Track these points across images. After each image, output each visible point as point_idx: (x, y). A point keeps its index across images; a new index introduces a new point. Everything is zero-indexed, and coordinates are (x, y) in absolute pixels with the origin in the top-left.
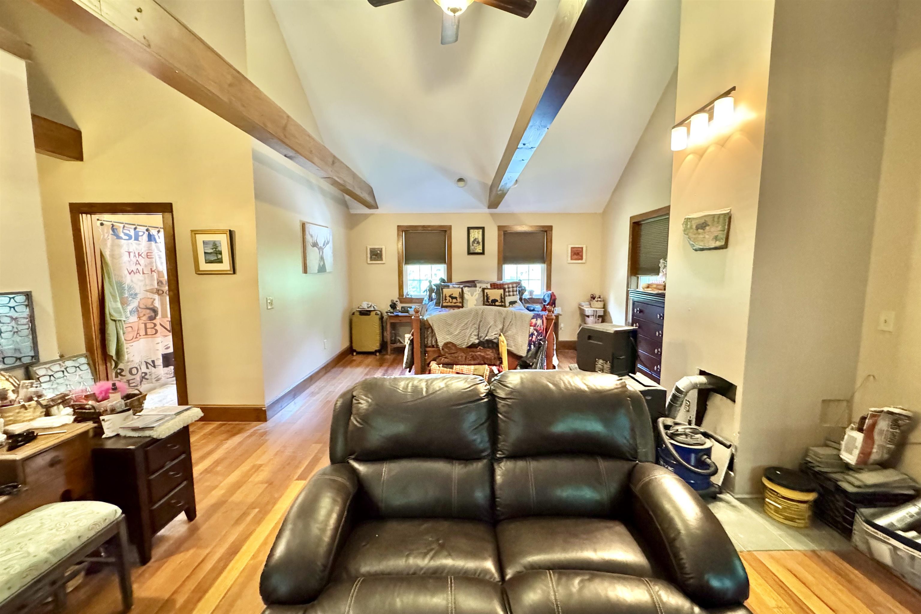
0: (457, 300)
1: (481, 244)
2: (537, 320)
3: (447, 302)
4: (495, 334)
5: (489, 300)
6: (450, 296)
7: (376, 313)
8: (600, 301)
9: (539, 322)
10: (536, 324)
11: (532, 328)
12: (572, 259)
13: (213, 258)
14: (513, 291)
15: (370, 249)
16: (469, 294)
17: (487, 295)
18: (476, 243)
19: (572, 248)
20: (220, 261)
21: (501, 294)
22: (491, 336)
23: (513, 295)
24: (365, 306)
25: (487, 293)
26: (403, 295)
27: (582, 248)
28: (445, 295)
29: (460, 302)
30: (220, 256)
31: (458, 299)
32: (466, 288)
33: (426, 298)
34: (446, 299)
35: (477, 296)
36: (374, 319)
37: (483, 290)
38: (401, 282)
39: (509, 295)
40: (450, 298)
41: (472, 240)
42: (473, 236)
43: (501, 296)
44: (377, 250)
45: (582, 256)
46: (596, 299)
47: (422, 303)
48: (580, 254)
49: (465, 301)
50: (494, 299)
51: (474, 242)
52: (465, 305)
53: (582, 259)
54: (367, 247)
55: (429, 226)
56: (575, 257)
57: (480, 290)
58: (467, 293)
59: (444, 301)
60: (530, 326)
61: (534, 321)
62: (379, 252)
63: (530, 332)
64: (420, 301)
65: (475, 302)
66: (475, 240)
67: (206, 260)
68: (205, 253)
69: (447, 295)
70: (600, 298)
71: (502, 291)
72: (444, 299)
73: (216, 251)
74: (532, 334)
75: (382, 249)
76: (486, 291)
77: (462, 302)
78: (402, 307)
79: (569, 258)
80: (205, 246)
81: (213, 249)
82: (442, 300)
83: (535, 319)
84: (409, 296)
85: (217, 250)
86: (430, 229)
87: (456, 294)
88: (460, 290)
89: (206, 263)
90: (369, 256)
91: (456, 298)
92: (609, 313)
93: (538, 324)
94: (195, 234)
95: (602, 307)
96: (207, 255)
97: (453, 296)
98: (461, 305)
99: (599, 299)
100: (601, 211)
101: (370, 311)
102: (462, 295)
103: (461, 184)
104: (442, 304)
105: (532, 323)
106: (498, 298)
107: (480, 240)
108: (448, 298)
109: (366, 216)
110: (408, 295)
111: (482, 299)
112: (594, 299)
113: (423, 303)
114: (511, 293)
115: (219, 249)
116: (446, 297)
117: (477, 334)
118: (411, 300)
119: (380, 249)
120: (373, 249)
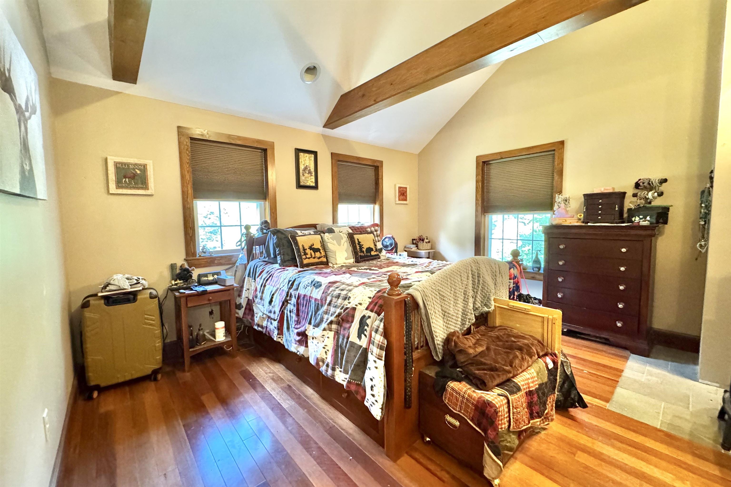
1: (313, 174)
3: (309, 258)
5: (362, 250)
7: (151, 293)
15: (116, 164)
16: (335, 242)
17: (359, 243)
18: (307, 172)
19: (400, 188)
21: (372, 240)
24: (122, 283)
25: (358, 240)
26: (194, 254)
27: (406, 188)
28: (303, 246)
32: (326, 235)
33: (243, 256)
34: (306, 254)
35: (345, 244)
36: (145, 309)
37: (351, 237)
41: (302, 167)
42: (303, 163)
43: (374, 242)
44: (132, 166)
45: (406, 197)
48: (405, 194)
49: (329, 254)
51: (304, 170)
52: (331, 260)
53: (406, 200)
54: (106, 160)
55: (239, 138)
56: (401, 197)
57: (345, 236)
58: (331, 240)
59: (304, 257)
62: (138, 172)
64: (227, 260)
65: (345, 255)
66: (306, 168)
71: (372, 236)
72: (302, 254)
75: (145, 166)
76: (356, 237)
77: (327, 257)
78: (200, 276)
79: (397, 199)
82: (300, 256)
84: (207, 255)
88: (319, 237)
90: (112, 177)
92: (440, 254)
98: (325, 260)
100: (417, 152)
101: (134, 294)
102: (324, 245)
103: (308, 77)
104: (301, 262)
107: (313, 170)
109: (103, 93)
110: (205, 252)
111: (350, 249)
112: (423, 240)
116: (304, 250)
119: (140, 165)
120: (122, 164)
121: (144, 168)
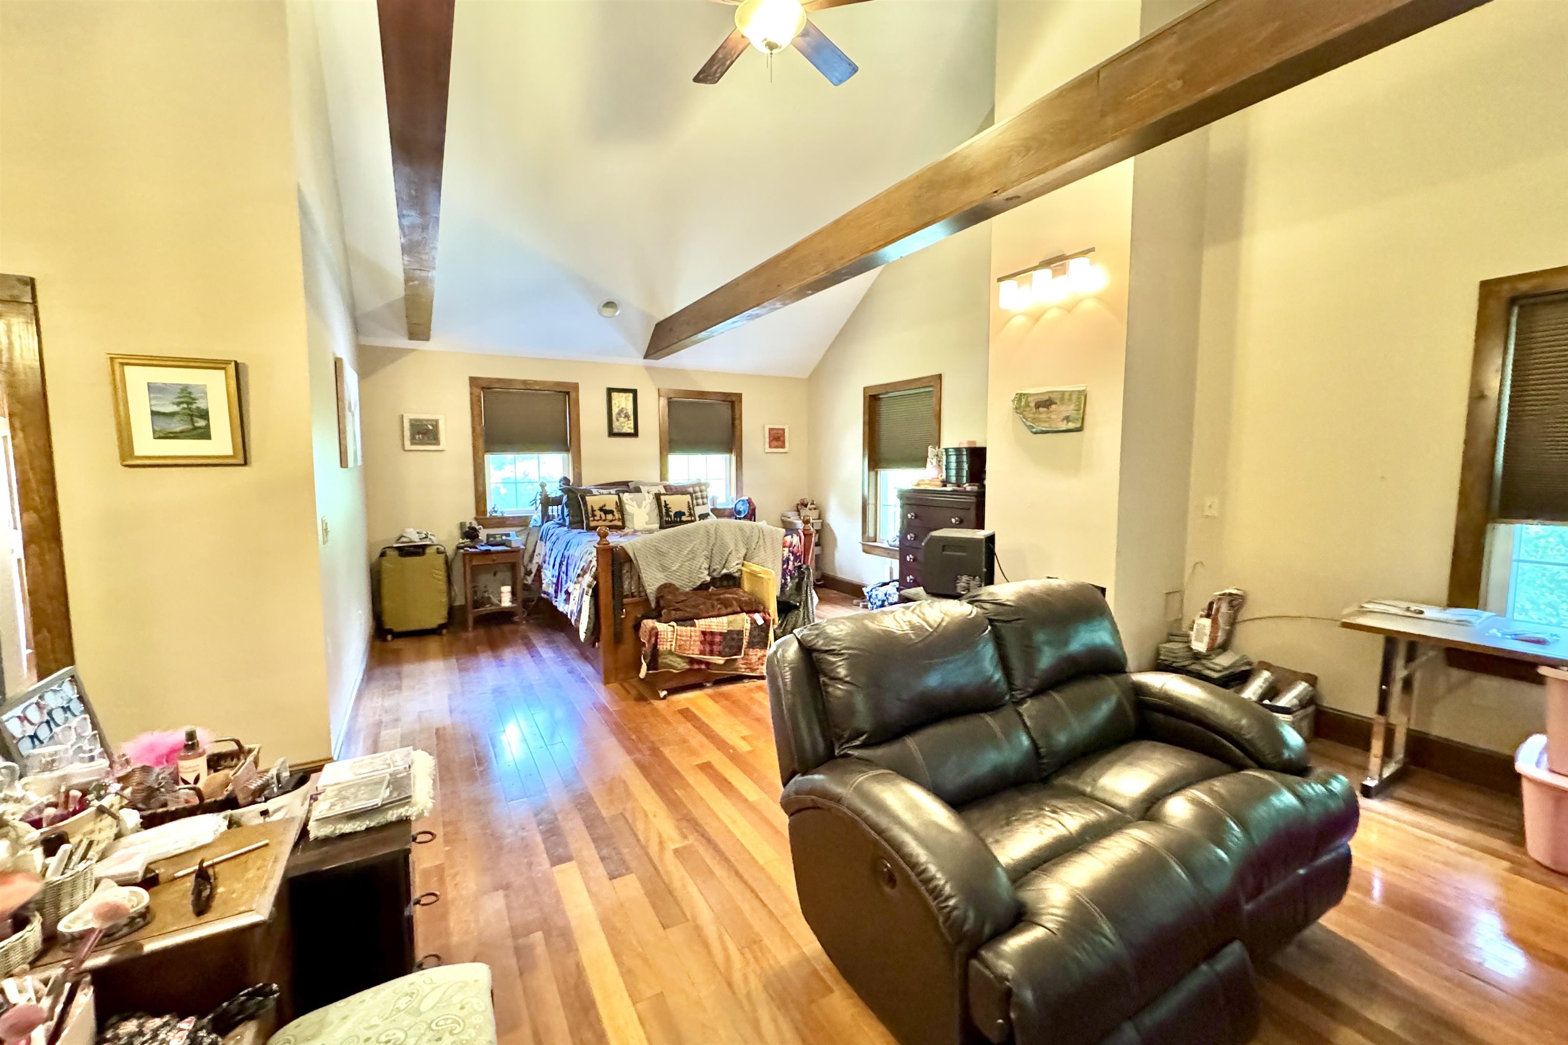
0: (614, 515)
1: (632, 418)
2: (792, 537)
3: (598, 520)
4: (737, 564)
5: (671, 513)
6: (601, 509)
7: (438, 549)
8: (815, 509)
9: (796, 540)
10: (791, 543)
11: (787, 549)
12: (770, 447)
13: (177, 426)
14: (702, 498)
15: (411, 420)
16: (634, 504)
17: (666, 505)
18: (623, 416)
19: (770, 430)
20: (205, 434)
21: (689, 503)
22: (733, 568)
23: (704, 504)
24: (413, 536)
25: (665, 501)
26: (485, 512)
27: (783, 430)
28: (592, 507)
29: (619, 520)
30: (201, 423)
31: (615, 513)
32: (626, 494)
33: (537, 516)
34: (594, 516)
35: (648, 506)
36: (433, 563)
37: (658, 497)
38: (481, 488)
39: (698, 505)
40: (602, 513)
41: (615, 410)
42: (617, 405)
43: (689, 506)
44: (425, 423)
45: (784, 442)
46: (809, 506)
47: (527, 526)
48: (782, 439)
49: (626, 517)
50: (678, 510)
51: (619, 414)
52: (628, 524)
53: (783, 446)
54: (402, 417)
55: (536, 382)
56: (775, 443)
57: (651, 496)
58: (630, 501)
59: (591, 519)
60: (784, 547)
61: (788, 538)
62: (430, 427)
63: (783, 557)
64: (522, 522)
65: (646, 518)
66: (621, 411)
67: (154, 431)
68: (154, 414)
69: (596, 508)
70: (813, 504)
71: (688, 497)
72: (590, 515)
73: (190, 409)
74: (788, 559)
75: (437, 421)
76: (663, 498)
77: (623, 520)
78: (488, 536)
79: (767, 445)
80: (152, 395)
81: (178, 404)
82: (587, 518)
83: (790, 536)
84: (499, 514)
85: (194, 406)
86: (537, 387)
87: (611, 506)
88: (616, 497)
89: (154, 438)
90: (407, 434)
91: (611, 512)
92: (829, 525)
93: (794, 544)
94: (123, 364)
95: (817, 517)
96: (156, 417)
97: (607, 508)
98: (620, 523)
99: (813, 506)
100: (807, 376)
101: (424, 547)
102: (620, 506)
103: (608, 311)
104: (588, 525)
105: (786, 542)
106: (685, 510)
107: (631, 412)
108: (598, 513)
109: (400, 353)
110: (496, 512)
111: (656, 512)
112: (806, 506)
113: (530, 526)
114: (700, 501)
115: (201, 404)
116: (593, 511)
117: (707, 566)
118: (502, 522)
119: (432, 420)
120: (416, 420)
121: (436, 424)
